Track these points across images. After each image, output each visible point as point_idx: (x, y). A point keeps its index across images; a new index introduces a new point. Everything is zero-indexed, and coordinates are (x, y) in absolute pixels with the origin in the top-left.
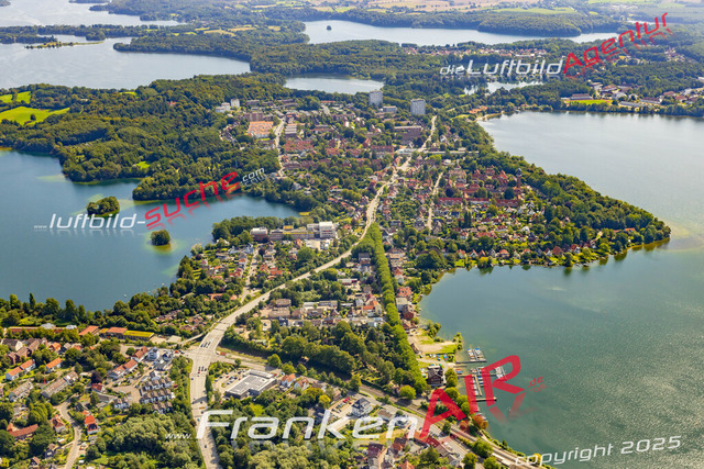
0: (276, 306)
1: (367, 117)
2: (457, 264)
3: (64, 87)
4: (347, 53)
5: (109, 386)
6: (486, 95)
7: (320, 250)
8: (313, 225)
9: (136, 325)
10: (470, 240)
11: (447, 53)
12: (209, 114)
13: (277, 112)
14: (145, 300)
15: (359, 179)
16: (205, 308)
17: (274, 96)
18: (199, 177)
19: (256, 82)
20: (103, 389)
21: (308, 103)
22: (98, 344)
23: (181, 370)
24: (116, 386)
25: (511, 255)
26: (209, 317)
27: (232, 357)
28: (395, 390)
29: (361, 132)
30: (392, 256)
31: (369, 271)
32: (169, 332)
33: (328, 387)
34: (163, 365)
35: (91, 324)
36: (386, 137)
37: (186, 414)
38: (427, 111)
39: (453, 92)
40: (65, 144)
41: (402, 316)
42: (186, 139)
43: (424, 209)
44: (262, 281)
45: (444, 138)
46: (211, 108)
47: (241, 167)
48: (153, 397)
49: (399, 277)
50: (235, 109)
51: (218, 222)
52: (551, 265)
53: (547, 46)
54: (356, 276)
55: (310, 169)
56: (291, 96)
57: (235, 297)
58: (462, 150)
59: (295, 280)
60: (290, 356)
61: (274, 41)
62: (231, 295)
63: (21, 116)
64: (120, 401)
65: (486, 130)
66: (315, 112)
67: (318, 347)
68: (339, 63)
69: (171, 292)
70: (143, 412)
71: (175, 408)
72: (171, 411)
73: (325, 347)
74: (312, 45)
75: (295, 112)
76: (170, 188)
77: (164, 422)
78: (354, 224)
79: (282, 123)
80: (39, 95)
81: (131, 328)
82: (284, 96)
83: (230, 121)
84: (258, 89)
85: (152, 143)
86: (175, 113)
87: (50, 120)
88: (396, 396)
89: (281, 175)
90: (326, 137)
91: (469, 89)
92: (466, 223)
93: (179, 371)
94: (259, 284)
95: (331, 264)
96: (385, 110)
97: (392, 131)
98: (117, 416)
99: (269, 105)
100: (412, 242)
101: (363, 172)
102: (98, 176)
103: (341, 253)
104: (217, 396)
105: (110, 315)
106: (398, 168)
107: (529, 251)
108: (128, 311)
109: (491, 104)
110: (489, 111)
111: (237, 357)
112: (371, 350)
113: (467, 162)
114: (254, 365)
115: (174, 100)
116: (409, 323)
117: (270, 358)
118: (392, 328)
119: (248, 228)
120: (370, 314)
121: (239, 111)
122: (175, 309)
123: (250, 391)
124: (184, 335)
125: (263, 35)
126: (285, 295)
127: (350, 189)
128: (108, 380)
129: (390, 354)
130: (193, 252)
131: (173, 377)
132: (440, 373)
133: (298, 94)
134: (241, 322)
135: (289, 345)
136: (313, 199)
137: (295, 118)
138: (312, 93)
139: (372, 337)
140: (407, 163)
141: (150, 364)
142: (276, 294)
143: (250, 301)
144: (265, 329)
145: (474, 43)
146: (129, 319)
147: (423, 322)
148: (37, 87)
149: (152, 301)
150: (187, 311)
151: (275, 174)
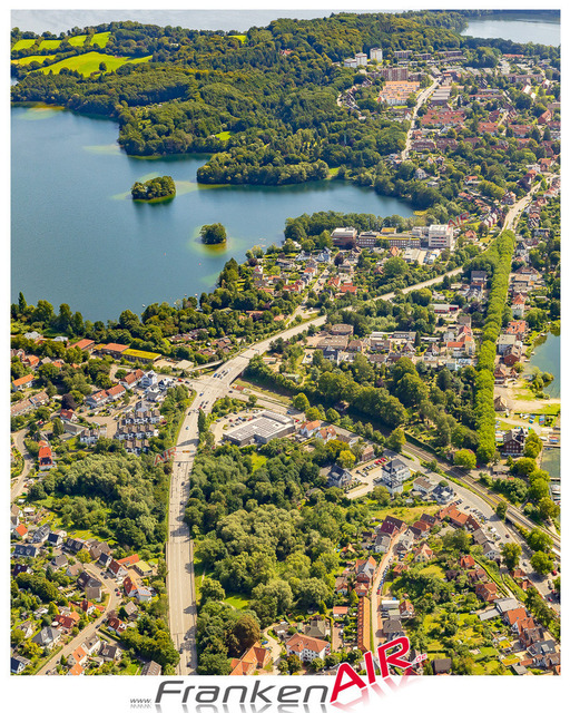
3: (156, 28)
5: (83, 415)
7: (421, 263)
8: (422, 229)
9: (143, 343)
12: (332, 69)
13: (433, 69)
14: (163, 313)
15: (513, 168)
16: (237, 328)
17: (435, 45)
18: (290, 155)
20: (74, 417)
21: (480, 57)
22: (87, 362)
23: (177, 401)
24: (91, 415)
26: (239, 340)
28: (451, 455)
30: (519, 277)
31: (479, 297)
32: (181, 355)
33: (360, 442)
34: (156, 394)
35: (88, 337)
40: (132, 103)
41: (502, 360)
42: (289, 102)
44: (323, 299)
46: (340, 60)
47: (350, 144)
48: (130, 432)
50: (375, 63)
51: (293, 217)
54: (458, 301)
55: (447, 150)
56: (461, 46)
57: (281, 317)
59: (368, 302)
60: (325, 397)
62: (276, 314)
63: (88, 65)
64: (89, 433)
66: (488, 71)
67: (360, 389)
70: (112, 449)
71: (151, 448)
72: (147, 453)
75: (458, 69)
76: (247, 168)
78: (482, 231)
79: (436, 84)
80: (119, 37)
81: (135, 346)
82: (450, 45)
83: (359, 80)
84: (413, 34)
85: (244, 106)
86: (287, 65)
87: (122, 72)
88: (450, 463)
89: (404, 158)
90: (488, 108)
93: (176, 405)
94: (320, 304)
95: (429, 283)
98: (80, 452)
99: (424, 58)
101: (521, 159)
102: (160, 149)
103: (450, 269)
104: (211, 440)
105: (115, 328)
108: (138, 324)
111: (254, 393)
112: (435, 400)
115: (291, 46)
116: (506, 370)
117: (296, 397)
119: (331, 228)
120: (455, 354)
121: (379, 66)
122: (199, 327)
123: (255, 437)
124: (200, 361)
126: (347, 319)
127: (494, 181)
128: (83, 407)
130: (248, 255)
131: (164, 411)
133: (472, 43)
134: (276, 350)
135: (324, 383)
136: (437, 193)
137: (455, 78)
138: (492, 43)
139: (442, 381)
141: (141, 393)
143: (300, 323)
144: (304, 361)
146: (135, 335)
147: (529, 369)
148: (121, 25)
150: (213, 330)
151: (396, 156)
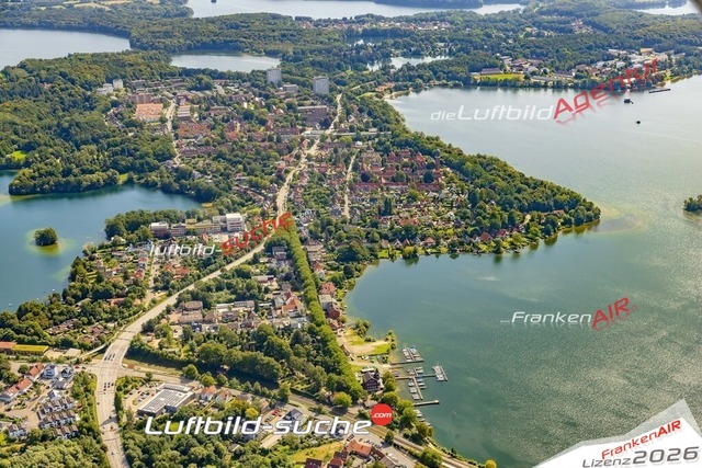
0: (186, 310)
1: (267, 97)
2: (380, 255)
4: (237, 27)
5: (2, 411)
6: (392, 71)
8: (219, 218)
9: (27, 338)
10: (392, 228)
11: (346, 26)
12: (90, 97)
13: (166, 93)
14: (35, 309)
15: (265, 166)
16: (105, 316)
17: (161, 75)
18: (84, 167)
19: (140, 61)
21: (200, 83)
23: (84, 388)
24: (9, 410)
25: (438, 244)
26: (111, 325)
27: (142, 369)
28: (329, 398)
29: (262, 113)
30: (310, 249)
31: (285, 267)
32: (66, 345)
33: (253, 399)
34: (63, 383)
36: (290, 118)
37: (95, 438)
38: (331, 90)
39: (355, 68)
41: (327, 315)
42: (66, 125)
43: (339, 196)
44: (168, 282)
45: (352, 118)
46: (91, 90)
47: (131, 155)
48: (54, 420)
49: (320, 272)
50: (119, 90)
51: (112, 218)
52: (480, 253)
53: (450, 18)
54: (272, 272)
55: (209, 155)
56: (180, 75)
57: (138, 302)
58: (373, 131)
59: (204, 280)
60: (207, 366)
61: (154, 15)
62: (133, 298)
64: (15, 427)
65: (397, 109)
66: (208, 92)
67: (238, 354)
68: (228, 39)
69: (64, 298)
70: (44, 438)
71: (81, 432)
72: (77, 436)
73: (247, 354)
74: (198, 19)
75: (186, 92)
76: (52, 180)
77: (71, 449)
78: (263, 214)
79: (173, 105)
81: (20, 342)
82: (173, 75)
83: (115, 104)
84: (142, 67)
85: (27, 130)
86: (51, 96)
88: (330, 404)
89: (177, 162)
90: (223, 120)
91: (372, 65)
92: (386, 210)
93: (82, 389)
94: (165, 285)
95: (243, 260)
96: (285, 89)
97: (295, 112)
98: (13, 446)
99: (156, 85)
100: (330, 232)
101: (268, 158)
103: (253, 247)
104: (129, 416)
106: (307, 152)
107: (456, 239)
108: (16, 322)
109: (397, 81)
110: (397, 89)
111: (148, 370)
112: (297, 354)
113: (380, 143)
114: (167, 378)
115: (48, 81)
116: (335, 322)
117: (184, 368)
118: (318, 329)
119: (147, 223)
120: (293, 314)
121: (123, 92)
122: (71, 318)
123: (166, 407)
124: (84, 347)
125: (142, 8)
126: (195, 297)
127: (256, 176)
129: (318, 358)
130: (85, 252)
131: (76, 396)
132: (376, 376)
133: (187, 73)
134: (147, 329)
135: (206, 354)
136: (216, 189)
137: (187, 100)
138: (203, 72)
139: (297, 339)
140: (315, 147)
141: (47, 383)
142: (186, 296)
143: (155, 305)
144: (176, 336)
145: (372, 16)
146: (18, 331)
147: (351, 321)
149: (43, 309)
150: (85, 319)
151: (171, 162)
